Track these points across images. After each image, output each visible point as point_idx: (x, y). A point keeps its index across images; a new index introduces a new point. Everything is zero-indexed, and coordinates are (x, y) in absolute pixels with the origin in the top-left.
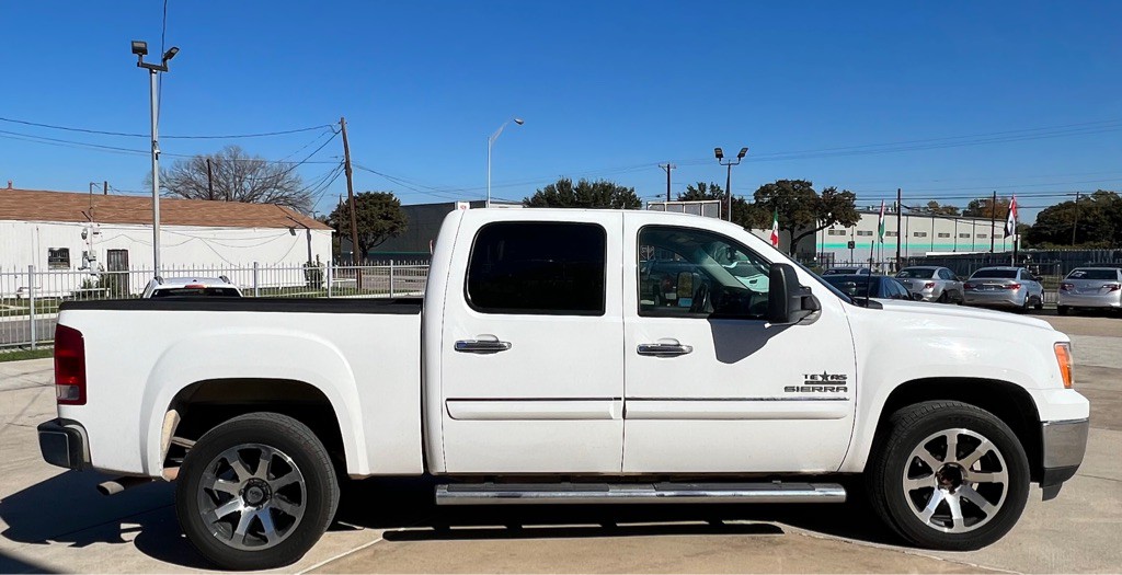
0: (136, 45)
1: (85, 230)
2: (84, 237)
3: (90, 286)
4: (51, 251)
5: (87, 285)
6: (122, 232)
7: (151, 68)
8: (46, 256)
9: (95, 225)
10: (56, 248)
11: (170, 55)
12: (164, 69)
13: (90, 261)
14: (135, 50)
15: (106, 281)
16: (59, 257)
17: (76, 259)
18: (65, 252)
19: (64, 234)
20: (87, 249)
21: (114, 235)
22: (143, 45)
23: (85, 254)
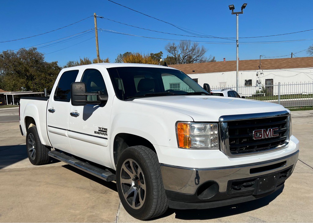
0: (230, 7)
1: (258, 73)
2: (257, 75)
3: (259, 93)
4: (246, 81)
5: (257, 92)
6: (271, 72)
7: (236, 13)
8: (244, 82)
9: (261, 71)
10: (248, 79)
11: (243, 7)
12: (242, 13)
13: (259, 84)
14: (231, 8)
15: (264, 91)
16: (248, 83)
17: (254, 83)
18: (250, 81)
19: (250, 75)
20: (258, 79)
21: (268, 74)
22: (232, 6)
23: (257, 81)
